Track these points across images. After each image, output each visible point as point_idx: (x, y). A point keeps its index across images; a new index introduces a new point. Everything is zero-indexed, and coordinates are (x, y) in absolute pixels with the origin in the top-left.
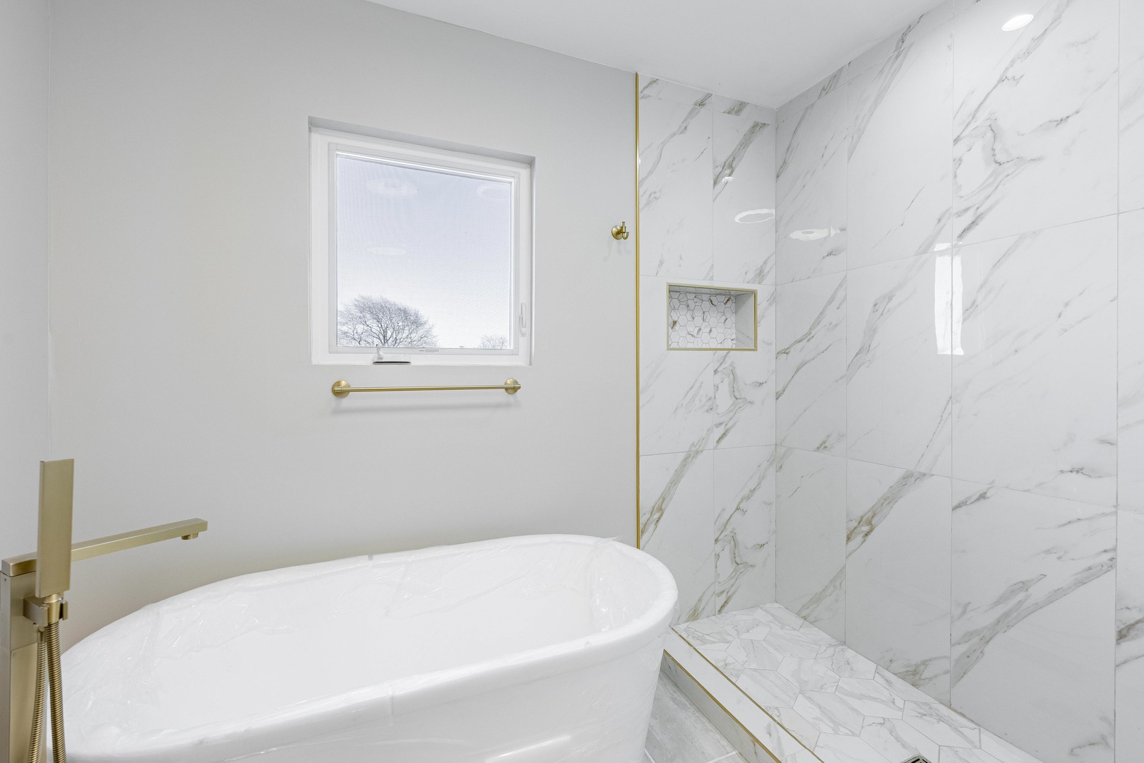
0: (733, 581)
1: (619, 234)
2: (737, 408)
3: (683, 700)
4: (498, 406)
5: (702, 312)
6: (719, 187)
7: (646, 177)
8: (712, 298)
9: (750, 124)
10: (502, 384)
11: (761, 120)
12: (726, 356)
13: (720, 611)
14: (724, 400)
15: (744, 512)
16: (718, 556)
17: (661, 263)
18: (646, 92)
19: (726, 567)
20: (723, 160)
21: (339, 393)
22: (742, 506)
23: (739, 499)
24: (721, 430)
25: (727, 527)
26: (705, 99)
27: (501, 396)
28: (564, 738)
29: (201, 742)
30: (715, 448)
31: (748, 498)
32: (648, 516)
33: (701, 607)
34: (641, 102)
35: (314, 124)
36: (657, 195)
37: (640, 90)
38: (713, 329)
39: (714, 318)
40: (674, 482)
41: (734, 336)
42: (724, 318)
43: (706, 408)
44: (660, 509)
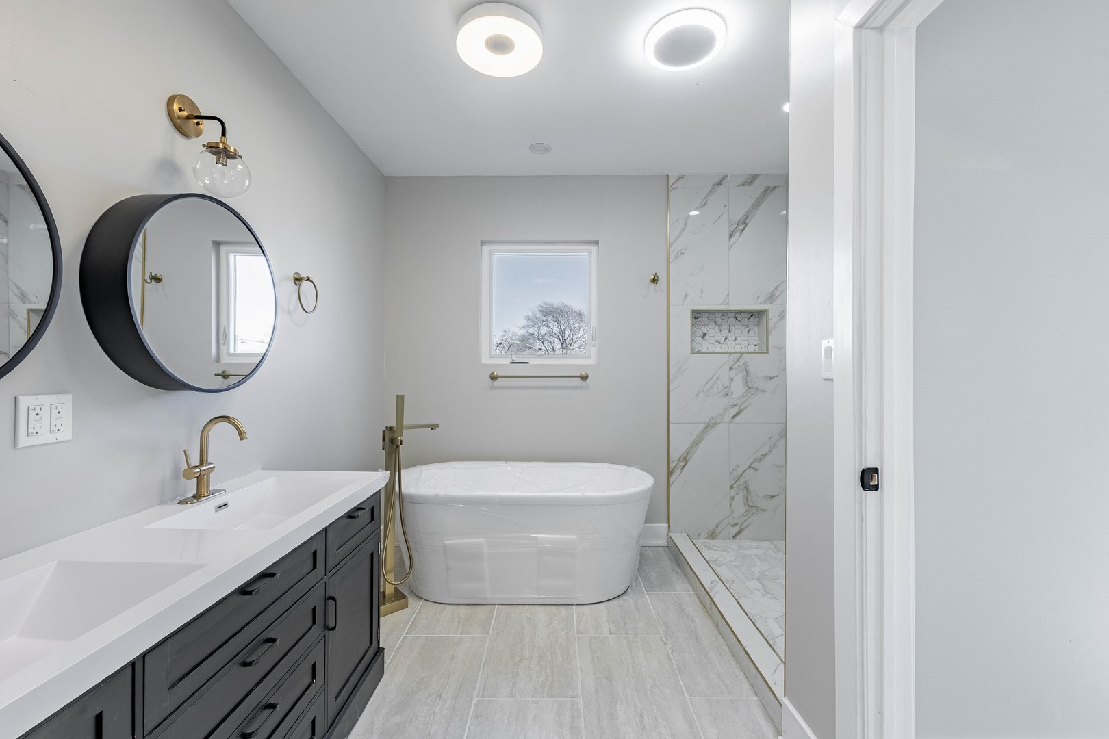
0: (746, 518)
1: (655, 281)
2: (749, 395)
3: (678, 570)
4: (576, 388)
5: (728, 326)
6: (733, 239)
7: (675, 241)
8: (736, 316)
9: (762, 189)
10: (579, 375)
11: (772, 185)
12: (740, 357)
13: (734, 537)
14: (738, 389)
15: (756, 470)
16: (732, 499)
17: (686, 296)
18: (674, 186)
19: (739, 508)
20: (738, 219)
21: (493, 378)
22: (753, 465)
23: (752, 460)
24: (735, 410)
25: (741, 479)
26: (722, 180)
27: (578, 382)
28: (573, 537)
29: (437, 495)
30: (730, 422)
31: (760, 460)
32: (675, 463)
33: (718, 532)
34: (670, 193)
35: (482, 243)
36: (683, 252)
37: (670, 185)
38: (738, 338)
39: (738, 330)
40: (696, 443)
41: (756, 343)
42: (748, 329)
43: (723, 393)
44: (685, 459)
